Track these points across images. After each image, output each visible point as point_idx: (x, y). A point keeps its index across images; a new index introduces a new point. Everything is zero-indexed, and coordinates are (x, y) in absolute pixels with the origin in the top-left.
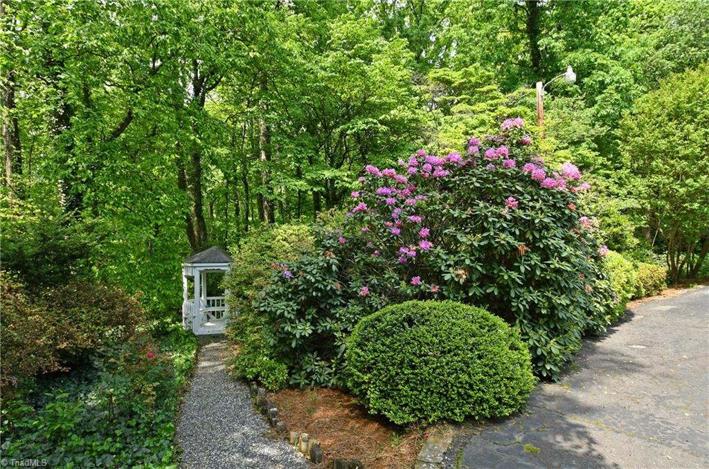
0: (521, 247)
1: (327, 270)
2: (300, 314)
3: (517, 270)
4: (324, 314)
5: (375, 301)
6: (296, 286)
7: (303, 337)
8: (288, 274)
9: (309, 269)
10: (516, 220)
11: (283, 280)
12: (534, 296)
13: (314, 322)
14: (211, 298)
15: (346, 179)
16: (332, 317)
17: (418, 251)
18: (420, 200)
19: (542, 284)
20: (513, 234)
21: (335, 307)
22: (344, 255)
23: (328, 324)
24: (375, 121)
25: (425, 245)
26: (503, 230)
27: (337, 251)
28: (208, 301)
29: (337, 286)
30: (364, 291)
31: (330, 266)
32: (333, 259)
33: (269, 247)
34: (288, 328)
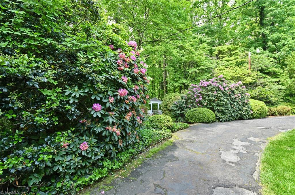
0: (216, 100)
1: (183, 102)
2: (178, 110)
3: (215, 103)
4: (183, 110)
5: (191, 108)
6: (177, 105)
7: (179, 113)
8: (176, 103)
9: (180, 102)
10: (216, 95)
11: (175, 104)
12: (218, 108)
13: (181, 111)
14: (153, 110)
15: (188, 83)
16: (184, 111)
17: (199, 100)
18: (201, 90)
19: (220, 106)
20: (215, 98)
21: (184, 109)
22: (186, 100)
23: (183, 112)
24: (196, 69)
25: (200, 99)
26: (213, 97)
27: (185, 100)
28: (153, 111)
29: (185, 105)
30: (190, 106)
31: (184, 102)
32: (184, 101)
33: (171, 98)
34: (176, 112)
